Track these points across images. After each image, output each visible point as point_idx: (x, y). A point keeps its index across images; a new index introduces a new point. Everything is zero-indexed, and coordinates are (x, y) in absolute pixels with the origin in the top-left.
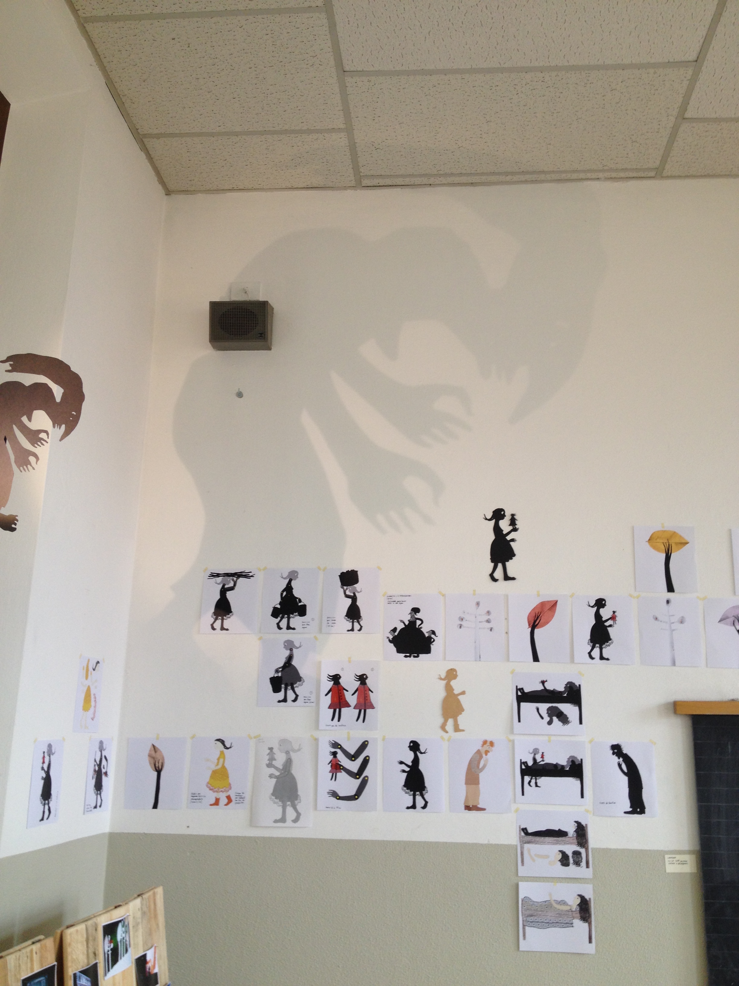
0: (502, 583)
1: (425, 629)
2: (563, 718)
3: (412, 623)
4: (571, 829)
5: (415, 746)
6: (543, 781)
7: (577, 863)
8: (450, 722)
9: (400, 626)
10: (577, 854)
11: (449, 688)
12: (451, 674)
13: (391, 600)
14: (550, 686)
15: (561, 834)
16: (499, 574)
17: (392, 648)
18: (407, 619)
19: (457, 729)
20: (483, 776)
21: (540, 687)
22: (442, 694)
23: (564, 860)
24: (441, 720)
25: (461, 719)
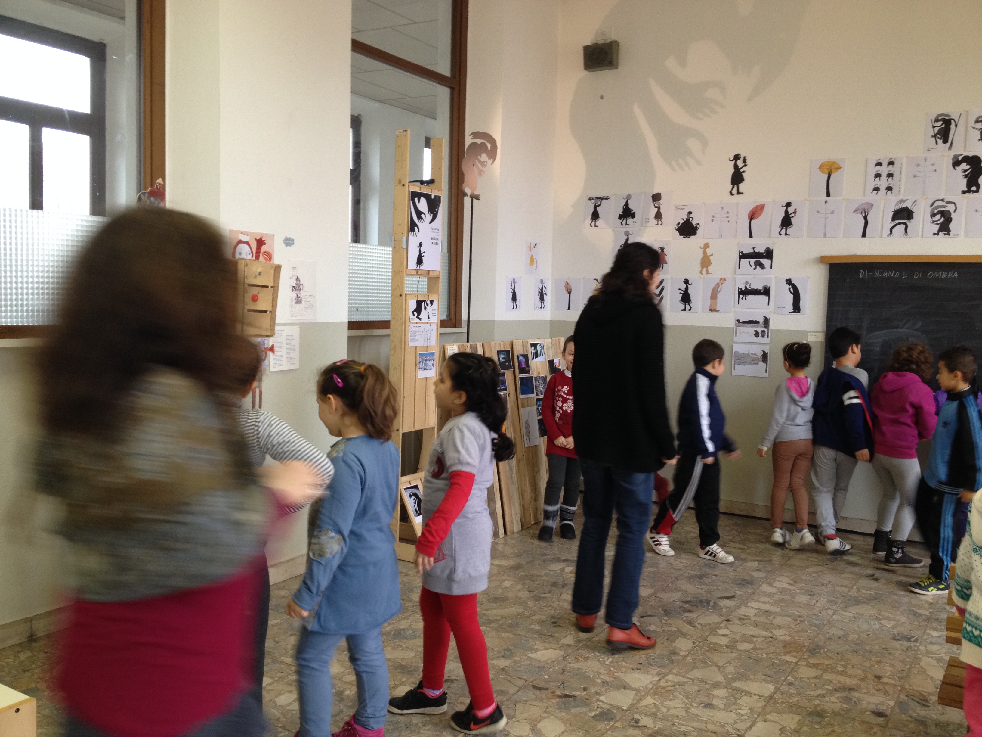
0: (736, 196)
1: (694, 223)
2: (762, 266)
3: (688, 220)
4: (761, 320)
5: (686, 282)
6: (749, 297)
7: (763, 336)
8: (705, 269)
9: (682, 222)
10: (763, 332)
11: (705, 253)
12: (707, 246)
13: (678, 208)
14: (757, 250)
15: (756, 322)
16: (735, 191)
17: (677, 233)
18: (685, 218)
19: (708, 273)
20: (719, 295)
21: (752, 251)
22: (701, 255)
23: (757, 335)
24: (700, 269)
25: (710, 268)
